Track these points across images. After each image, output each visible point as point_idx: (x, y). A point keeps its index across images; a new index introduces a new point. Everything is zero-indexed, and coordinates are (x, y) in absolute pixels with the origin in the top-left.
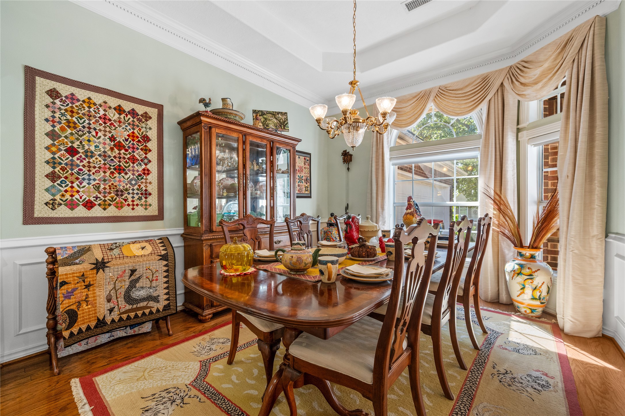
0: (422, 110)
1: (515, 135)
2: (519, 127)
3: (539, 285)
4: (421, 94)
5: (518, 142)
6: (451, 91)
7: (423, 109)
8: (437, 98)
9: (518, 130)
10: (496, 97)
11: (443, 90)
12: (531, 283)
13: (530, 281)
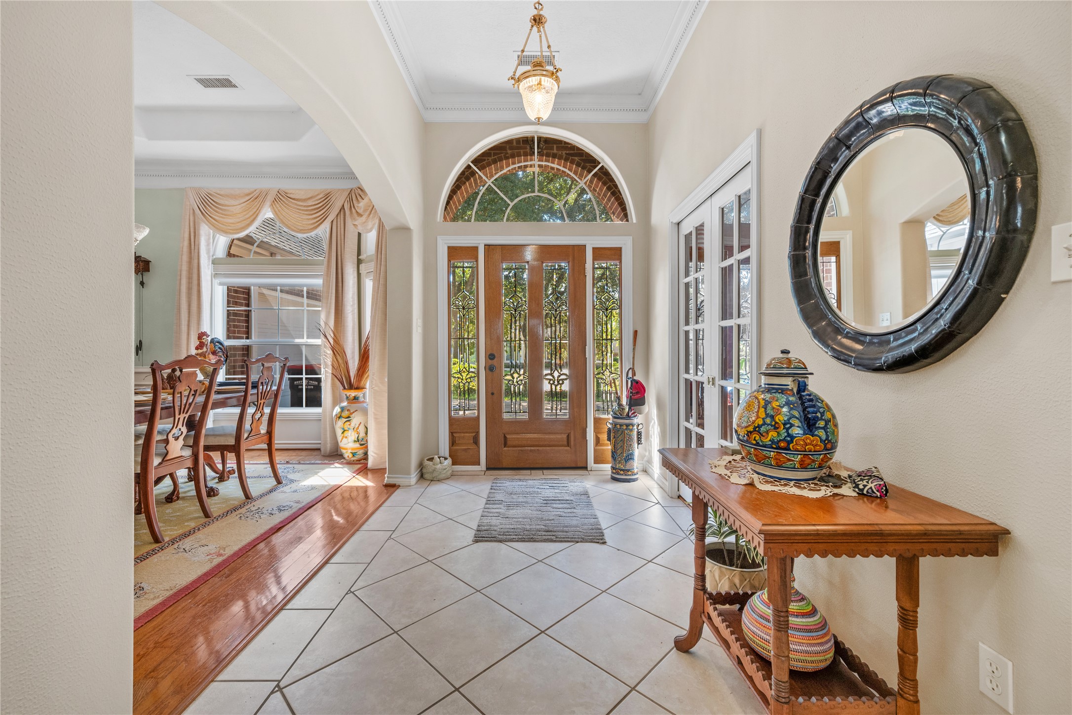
0: (255, 215)
1: (356, 266)
2: (360, 257)
3: (357, 427)
4: (255, 193)
5: (359, 275)
6: (291, 200)
7: (257, 215)
8: (275, 204)
9: (359, 262)
10: (339, 218)
11: (282, 196)
12: (349, 425)
13: (348, 423)
